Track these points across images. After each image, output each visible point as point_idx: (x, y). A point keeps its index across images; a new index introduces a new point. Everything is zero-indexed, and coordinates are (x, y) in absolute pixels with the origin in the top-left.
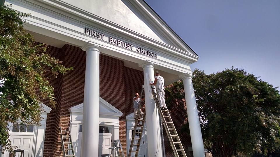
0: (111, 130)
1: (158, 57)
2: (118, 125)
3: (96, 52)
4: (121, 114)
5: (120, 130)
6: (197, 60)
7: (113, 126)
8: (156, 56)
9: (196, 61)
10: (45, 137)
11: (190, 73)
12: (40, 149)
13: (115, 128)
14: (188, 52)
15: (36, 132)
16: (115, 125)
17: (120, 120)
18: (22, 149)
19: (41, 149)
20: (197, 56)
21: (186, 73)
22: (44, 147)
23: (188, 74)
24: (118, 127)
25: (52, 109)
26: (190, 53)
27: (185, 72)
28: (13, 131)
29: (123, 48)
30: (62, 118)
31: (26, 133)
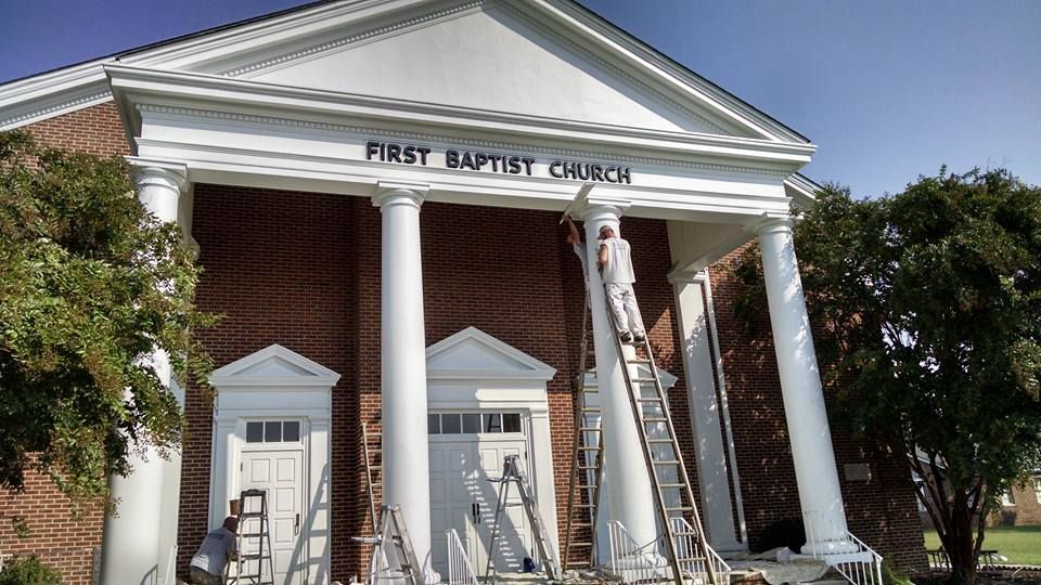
0: (523, 422)
1: (637, 178)
2: (546, 406)
3: (407, 207)
4: (550, 372)
5: (551, 420)
6: (807, 159)
7: (528, 412)
8: (627, 178)
9: (807, 163)
10: (333, 453)
11: (781, 209)
12: (321, 485)
13: (533, 415)
14: (768, 139)
15: (306, 439)
16: (532, 406)
17: (549, 391)
18: (260, 487)
19: (325, 485)
20: (809, 141)
21: (760, 213)
22: (333, 479)
23: (769, 215)
24: (544, 412)
25: (340, 376)
26: (775, 140)
27: (757, 208)
28: (248, 441)
29: (499, 177)
30: (366, 400)
31: (283, 445)
